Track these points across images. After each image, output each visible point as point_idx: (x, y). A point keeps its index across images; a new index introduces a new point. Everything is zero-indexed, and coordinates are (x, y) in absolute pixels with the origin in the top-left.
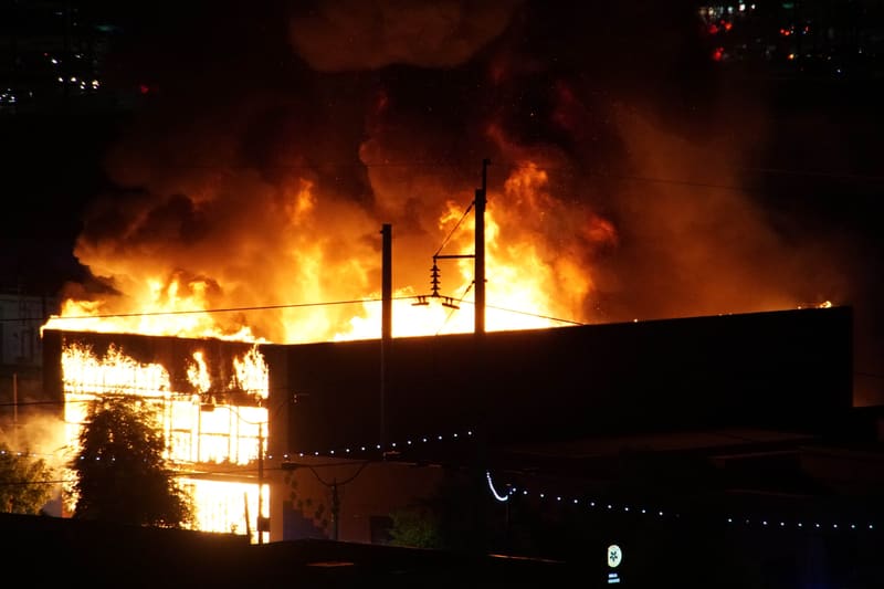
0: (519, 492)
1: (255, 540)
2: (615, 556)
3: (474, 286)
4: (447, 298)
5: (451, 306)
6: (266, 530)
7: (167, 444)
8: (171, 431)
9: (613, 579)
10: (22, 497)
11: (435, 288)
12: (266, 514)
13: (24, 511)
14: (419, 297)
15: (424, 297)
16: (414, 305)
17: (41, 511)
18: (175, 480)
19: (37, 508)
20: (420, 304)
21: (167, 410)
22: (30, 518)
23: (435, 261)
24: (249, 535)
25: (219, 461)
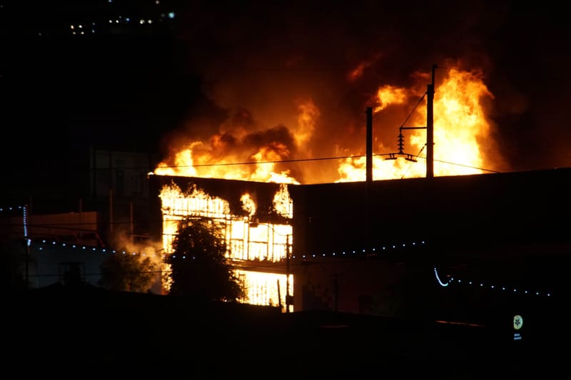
0: (456, 280)
1: (284, 310)
2: (518, 323)
3: (426, 147)
4: (409, 155)
5: (411, 160)
6: (291, 304)
7: (228, 248)
8: (231, 239)
9: (517, 337)
10: (136, 281)
11: (401, 149)
12: (291, 294)
13: (137, 291)
14: (390, 155)
15: (393, 154)
16: (386, 159)
17: (149, 290)
18: (234, 271)
19: (146, 289)
20: (391, 159)
21: (228, 228)
22: (142, 294)
23: (400, 131)
24: (281, 306)
25: (262, 259)
